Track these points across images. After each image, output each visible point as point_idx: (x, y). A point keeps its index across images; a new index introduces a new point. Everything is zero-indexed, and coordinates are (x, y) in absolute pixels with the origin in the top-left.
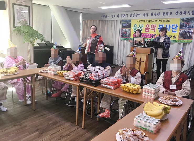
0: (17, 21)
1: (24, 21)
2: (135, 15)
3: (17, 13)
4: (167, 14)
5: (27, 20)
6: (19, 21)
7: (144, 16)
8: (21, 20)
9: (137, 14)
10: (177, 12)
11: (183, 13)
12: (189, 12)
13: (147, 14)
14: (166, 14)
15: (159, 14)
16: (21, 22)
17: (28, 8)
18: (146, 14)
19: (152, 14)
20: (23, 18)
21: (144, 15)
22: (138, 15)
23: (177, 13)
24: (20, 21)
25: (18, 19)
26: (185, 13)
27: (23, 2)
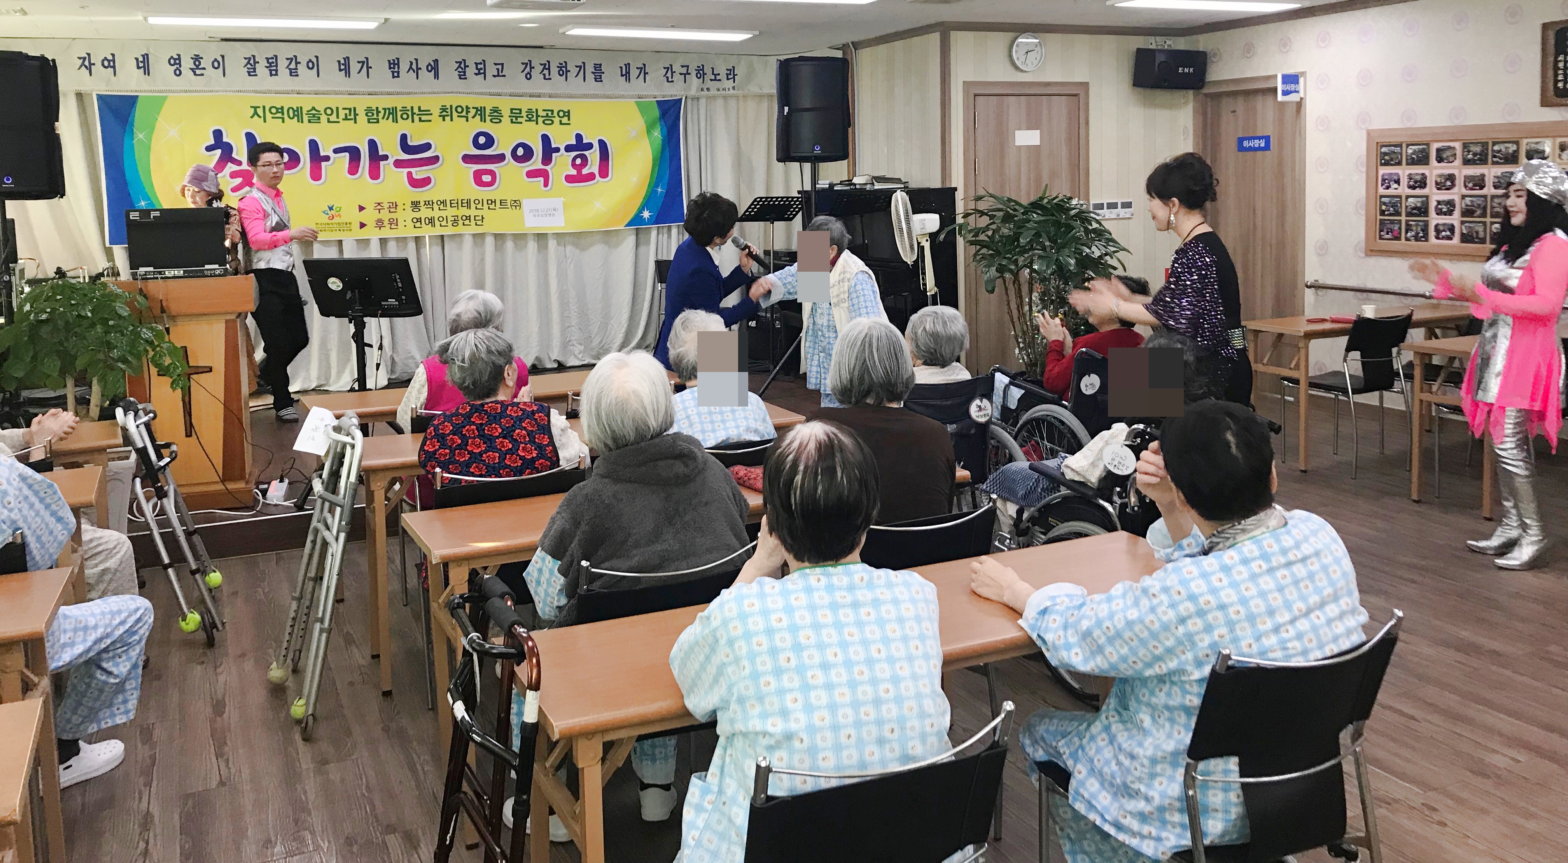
2: (282, 64)
4: (481, 71)
7: (348, 73)
9: (293, 60)
10: (528, 65)
11: (554, 70)
12: (580, 67)
13: (365, 64)
14: (471, 71)
15: (434, 68)
18: (354, 67)
19: (394, 65)
21: (345, 67)
22: (302, 69)
23: (528, 69)
26: (563, 70)
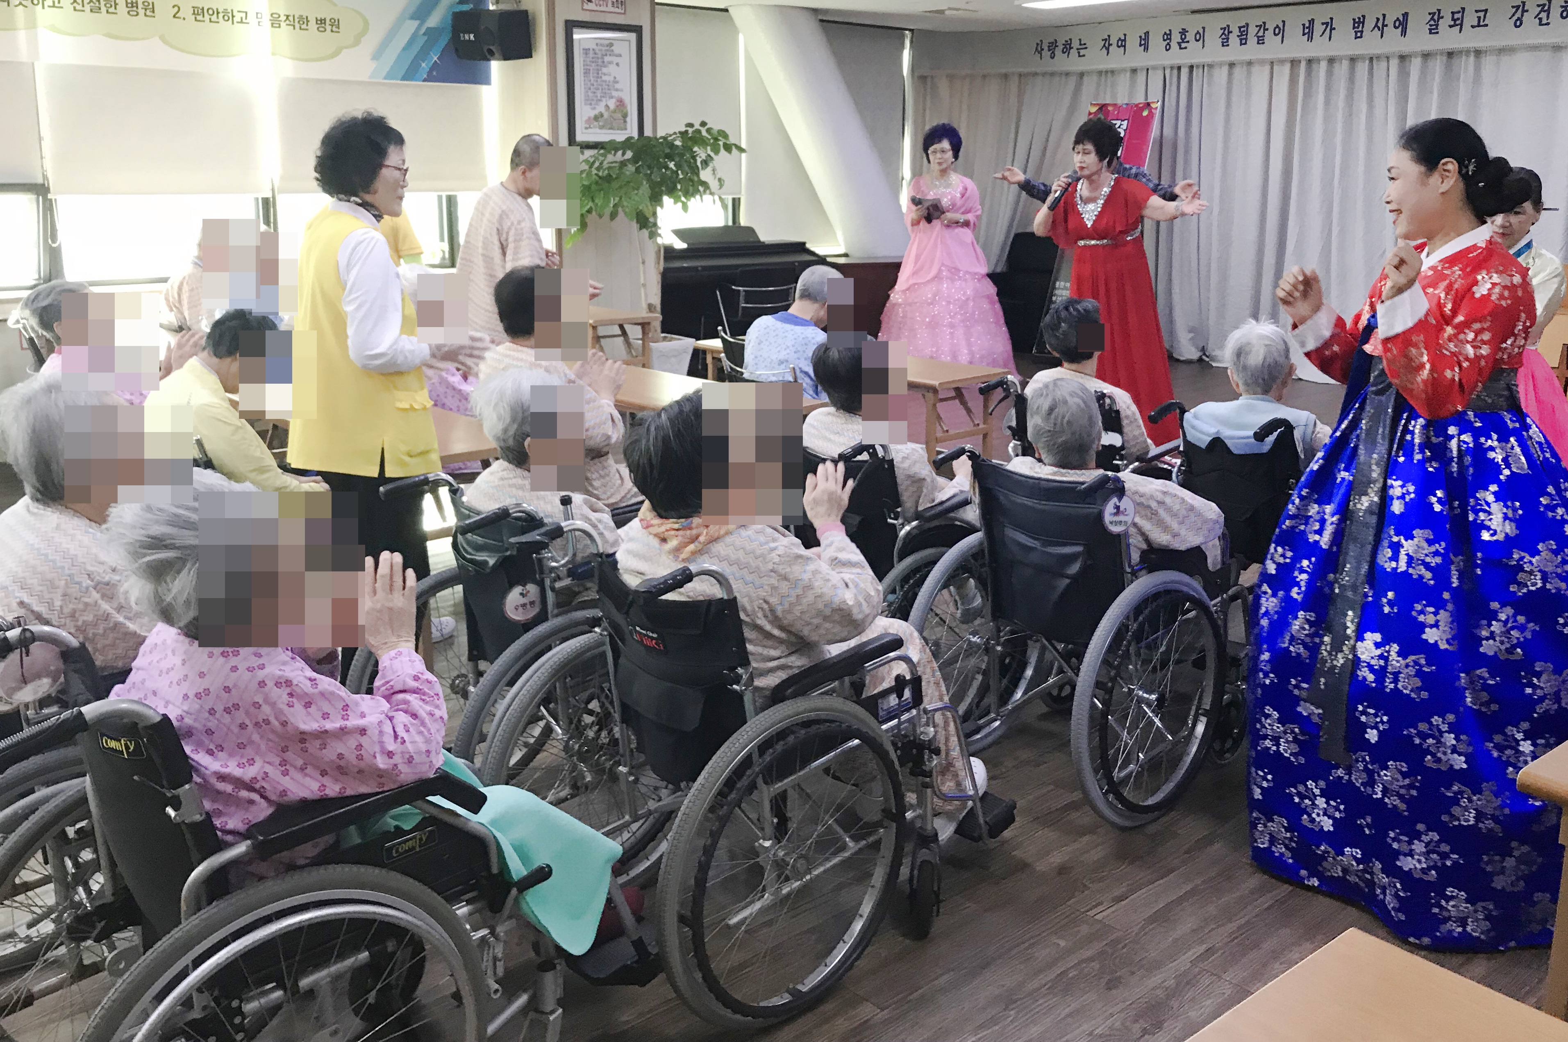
0: (583, 113)
1: (614, 111)
3: (586, 72)
4: (1457, 22)
5: (627, 100)
6: (592, 114)
7: (1310, 39)
8: (601, 108)
11: (1556, 11)
13: (1329, 26)
16: (602, 115)
17: (633, 36)
19: (1359, 23)
20: (615, 94)
21: (1308, 31)
22: (1269, 34)
23: (1519, 14)
24: (596, 112)
25: (588, 101)
27: (613, 9)
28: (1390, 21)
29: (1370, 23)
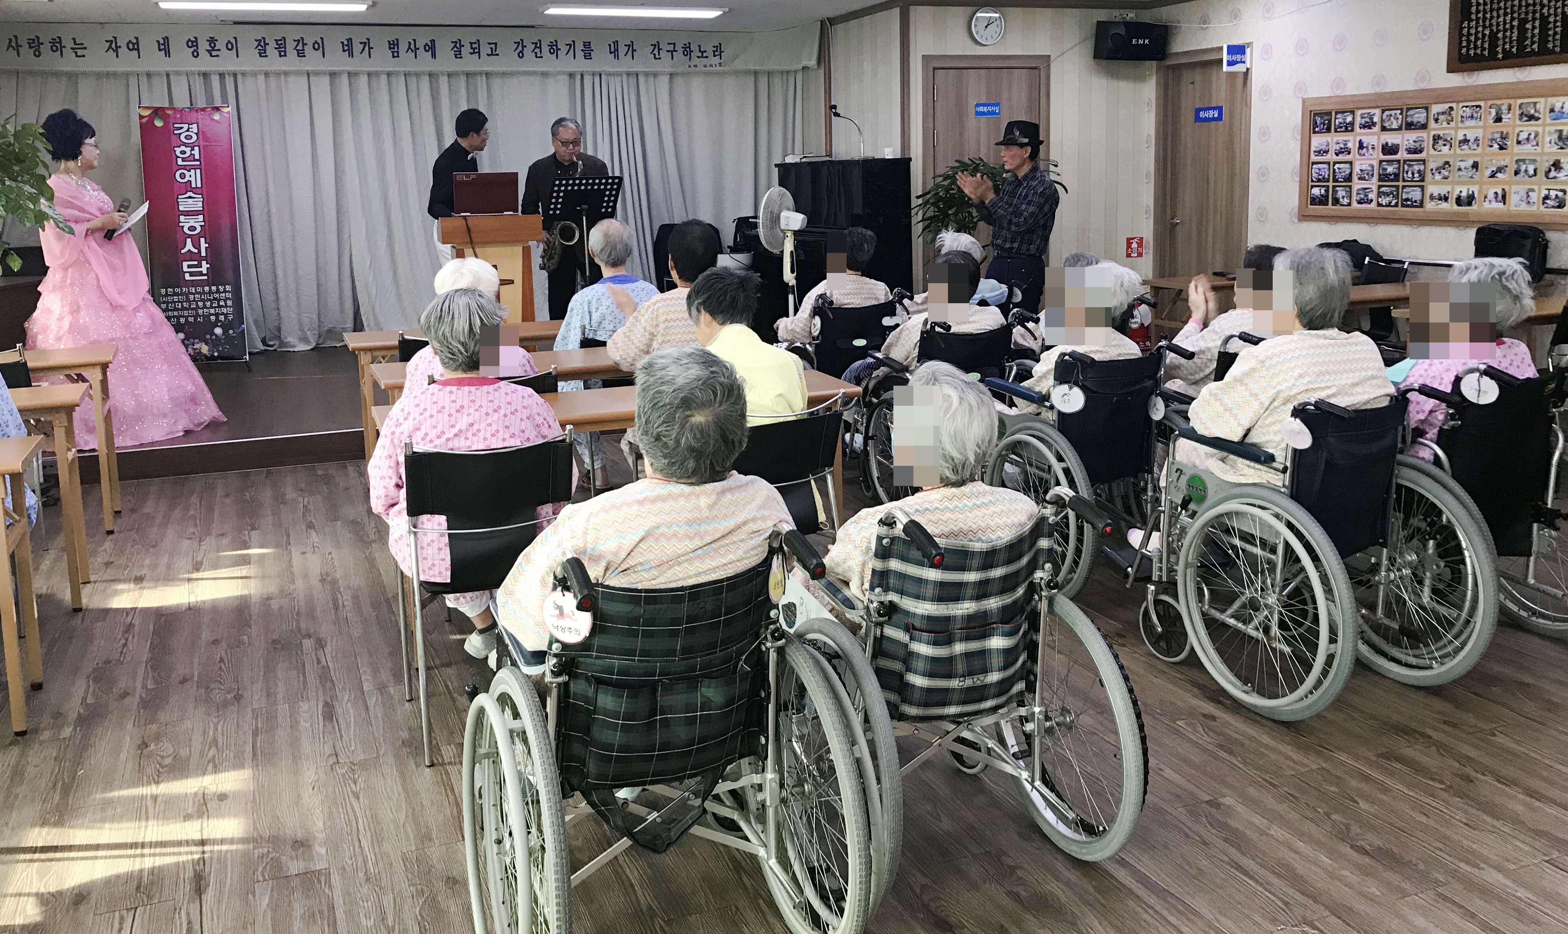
2: (290, 46)
4: (476, 50)
7: (351, 55)
9: (300, 41)
10: (520, 44)
11: (545, 49)
12: (570, 45)
13: (366, 44)
14: (466, 50)
15: (431, 48)
18: (357, 48)
19: (394, 46)
21: (348, 47)
22: (308, 50)
23: (520, 48)
26: (554, 49)
28: (420, 44)
29: (403, 47)
